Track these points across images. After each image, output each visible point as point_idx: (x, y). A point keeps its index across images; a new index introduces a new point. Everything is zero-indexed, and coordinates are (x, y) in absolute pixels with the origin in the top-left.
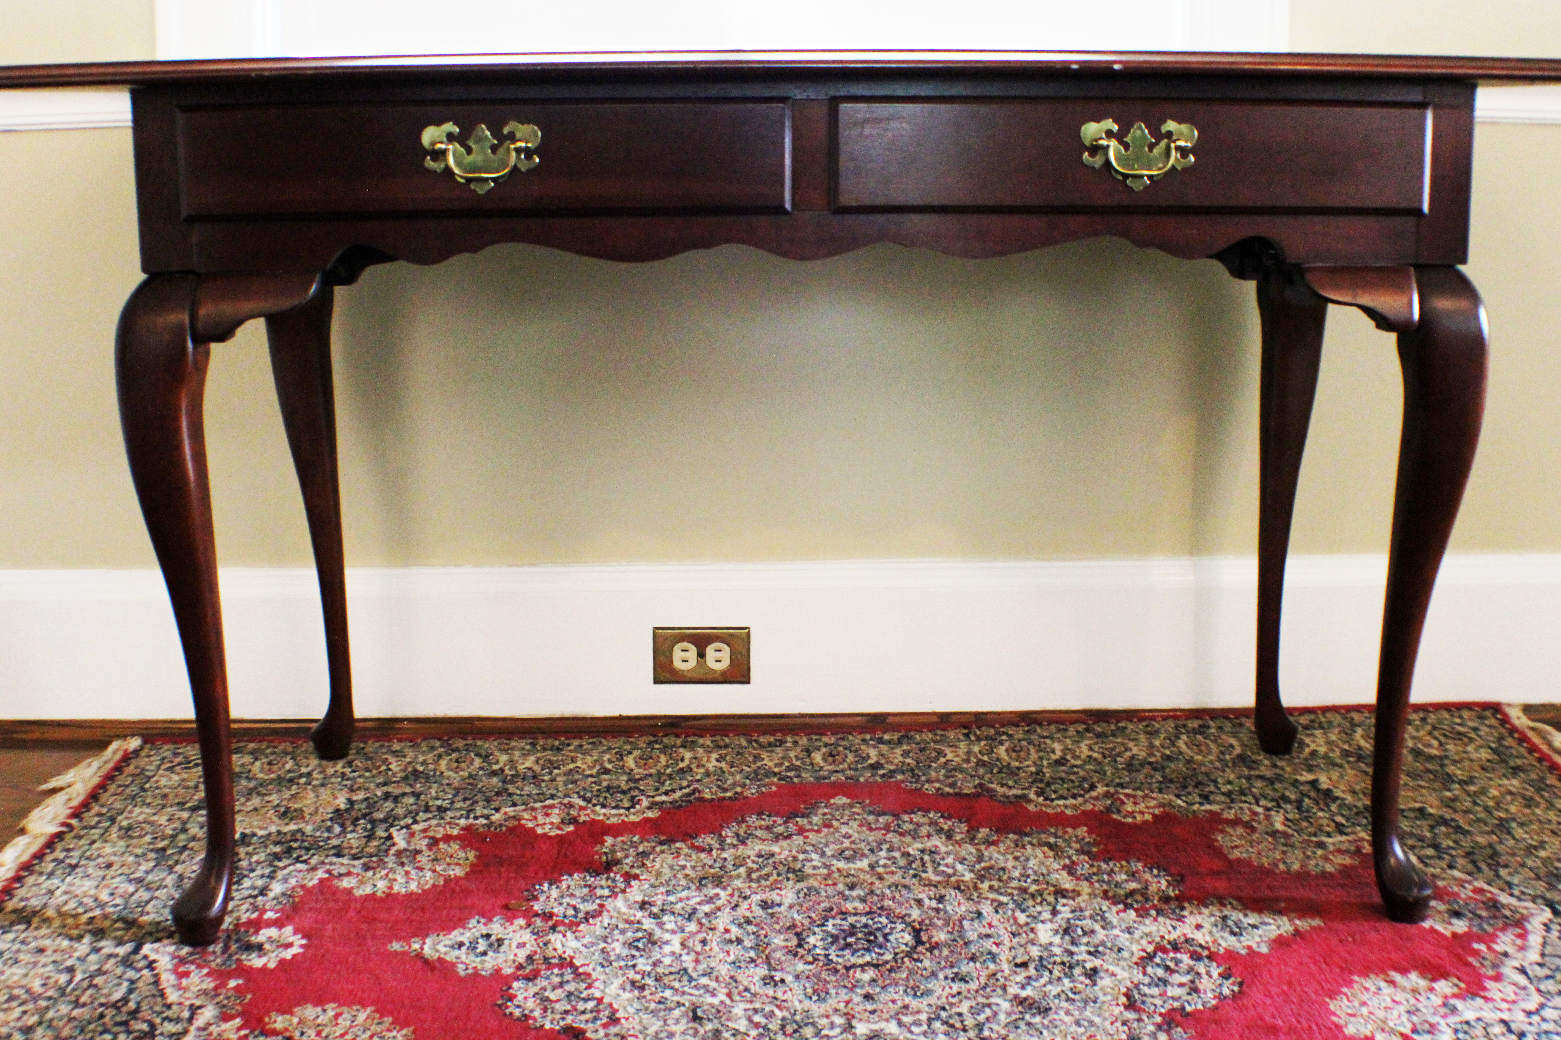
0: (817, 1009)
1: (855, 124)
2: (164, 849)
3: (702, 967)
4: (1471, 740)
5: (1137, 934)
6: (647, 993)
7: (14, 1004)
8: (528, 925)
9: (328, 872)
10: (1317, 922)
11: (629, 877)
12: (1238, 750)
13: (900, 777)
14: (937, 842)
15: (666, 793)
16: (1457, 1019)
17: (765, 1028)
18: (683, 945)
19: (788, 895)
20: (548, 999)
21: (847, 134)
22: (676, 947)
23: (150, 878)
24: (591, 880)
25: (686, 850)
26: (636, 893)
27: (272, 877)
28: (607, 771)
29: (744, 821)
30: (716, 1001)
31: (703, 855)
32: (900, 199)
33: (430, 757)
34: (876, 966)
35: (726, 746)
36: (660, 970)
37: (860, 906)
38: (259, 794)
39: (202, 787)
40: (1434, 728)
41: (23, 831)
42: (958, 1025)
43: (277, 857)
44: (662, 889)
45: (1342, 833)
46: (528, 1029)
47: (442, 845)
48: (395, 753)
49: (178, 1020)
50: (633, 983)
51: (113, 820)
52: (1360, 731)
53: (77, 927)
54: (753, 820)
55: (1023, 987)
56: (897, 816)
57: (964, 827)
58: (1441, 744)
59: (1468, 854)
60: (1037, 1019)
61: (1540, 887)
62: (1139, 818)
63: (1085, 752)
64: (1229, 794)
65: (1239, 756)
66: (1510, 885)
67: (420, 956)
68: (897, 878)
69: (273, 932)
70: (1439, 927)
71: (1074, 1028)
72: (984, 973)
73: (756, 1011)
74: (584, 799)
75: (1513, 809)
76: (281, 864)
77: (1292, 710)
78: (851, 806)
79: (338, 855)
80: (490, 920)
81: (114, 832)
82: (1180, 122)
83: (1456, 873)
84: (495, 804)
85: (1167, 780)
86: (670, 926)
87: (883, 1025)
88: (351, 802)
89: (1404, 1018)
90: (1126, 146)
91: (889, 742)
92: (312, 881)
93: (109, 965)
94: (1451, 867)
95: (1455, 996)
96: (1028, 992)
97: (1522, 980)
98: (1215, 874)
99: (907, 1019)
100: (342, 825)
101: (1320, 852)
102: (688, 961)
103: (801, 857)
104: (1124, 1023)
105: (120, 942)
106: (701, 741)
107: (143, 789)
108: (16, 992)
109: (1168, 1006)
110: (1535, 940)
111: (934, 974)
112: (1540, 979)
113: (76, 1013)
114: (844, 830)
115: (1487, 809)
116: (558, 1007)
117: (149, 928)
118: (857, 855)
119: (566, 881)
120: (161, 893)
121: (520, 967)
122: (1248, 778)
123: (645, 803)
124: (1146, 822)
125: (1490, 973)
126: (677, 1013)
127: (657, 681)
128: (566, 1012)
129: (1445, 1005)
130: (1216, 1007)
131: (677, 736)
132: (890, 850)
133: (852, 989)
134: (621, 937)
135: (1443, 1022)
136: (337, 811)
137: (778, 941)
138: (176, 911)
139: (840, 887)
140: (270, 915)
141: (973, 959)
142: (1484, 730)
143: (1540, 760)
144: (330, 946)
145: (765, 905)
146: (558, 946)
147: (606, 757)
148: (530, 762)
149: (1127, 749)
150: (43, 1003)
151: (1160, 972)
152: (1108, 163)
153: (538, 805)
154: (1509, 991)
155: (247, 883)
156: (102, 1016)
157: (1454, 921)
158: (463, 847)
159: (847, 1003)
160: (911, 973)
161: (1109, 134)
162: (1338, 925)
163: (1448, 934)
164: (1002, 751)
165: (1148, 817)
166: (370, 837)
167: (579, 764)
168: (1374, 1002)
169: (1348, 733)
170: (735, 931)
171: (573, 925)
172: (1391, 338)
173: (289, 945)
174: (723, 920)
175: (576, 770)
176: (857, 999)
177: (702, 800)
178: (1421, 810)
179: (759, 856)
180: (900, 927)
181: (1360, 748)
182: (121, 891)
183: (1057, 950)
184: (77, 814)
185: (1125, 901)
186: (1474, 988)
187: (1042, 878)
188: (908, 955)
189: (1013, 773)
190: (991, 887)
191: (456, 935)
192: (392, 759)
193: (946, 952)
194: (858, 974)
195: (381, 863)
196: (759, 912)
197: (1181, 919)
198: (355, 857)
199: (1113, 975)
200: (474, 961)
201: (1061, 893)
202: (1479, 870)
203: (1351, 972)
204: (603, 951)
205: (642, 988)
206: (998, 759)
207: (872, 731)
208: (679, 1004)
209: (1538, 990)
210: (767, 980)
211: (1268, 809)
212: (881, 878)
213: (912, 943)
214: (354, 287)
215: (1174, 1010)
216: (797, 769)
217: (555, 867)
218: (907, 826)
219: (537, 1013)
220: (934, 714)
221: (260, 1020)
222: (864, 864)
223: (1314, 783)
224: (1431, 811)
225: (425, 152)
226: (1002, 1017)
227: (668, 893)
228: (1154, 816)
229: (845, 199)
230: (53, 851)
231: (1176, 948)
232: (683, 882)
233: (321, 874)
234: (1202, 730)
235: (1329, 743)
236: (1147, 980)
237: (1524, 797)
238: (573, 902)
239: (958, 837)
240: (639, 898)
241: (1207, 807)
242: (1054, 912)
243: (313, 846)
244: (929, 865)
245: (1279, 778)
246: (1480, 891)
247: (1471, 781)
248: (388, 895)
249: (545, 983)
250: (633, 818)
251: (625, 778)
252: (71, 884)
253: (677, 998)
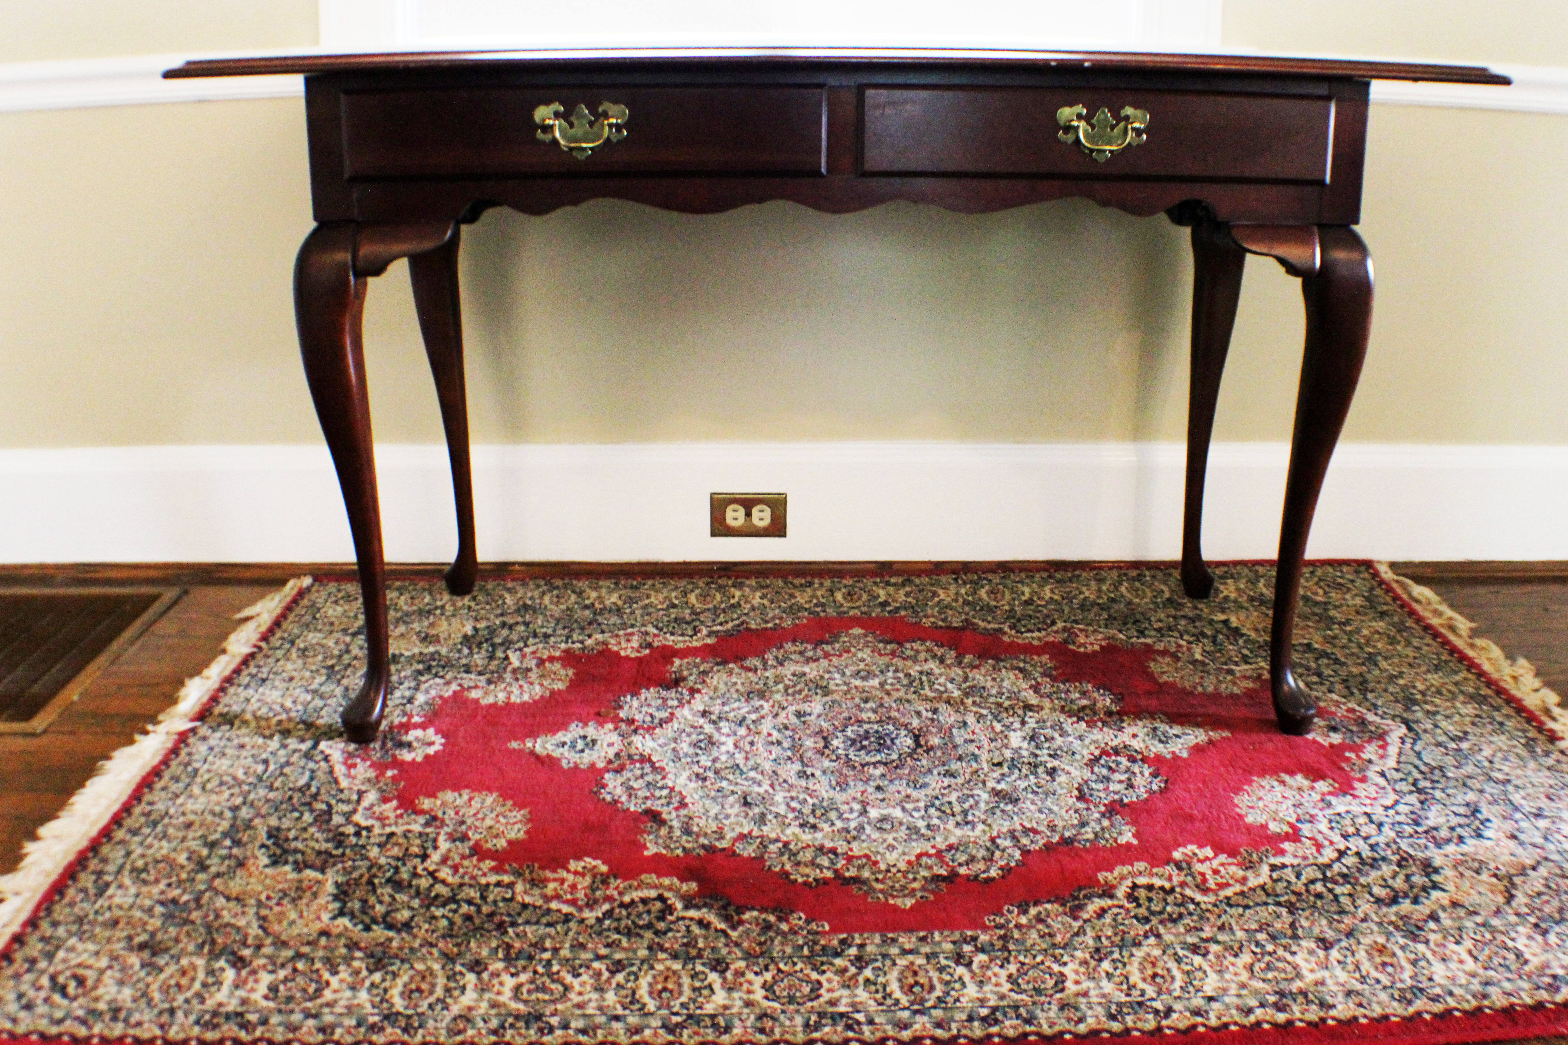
0: (840, 797)
1: (878, 106)
2: (333, 667)
3: (751, 763)
4: (1349, 590)
5: (1087, 741)
6: (708, 783)
7: (224, 788)
8: (616, 729)
9: (460, 685)
10: (1227, 734)
11: (693, 691)
12: (1167, 595)
13: (903, 613)
14: (932, 665)
15: (721, 624)
16: (1331, 812)
17: (800, 812)
18: (736, 746)
19: (816, 706)
20: (632, 788)
21: (872, 114)
22: (730, 747)
23: (323, 689)
24: (664, 693)
25: (737, 670)
26: (699, 703)
27: (417, 689)
28: (674, 606)
29: (782, 647)
30: (761, 790)
31: (750, 674)
32: (913, 166)
33: (536, 593)
34: (886, 764)
35: (767, 587)
36: (718, 765)
37: (873, 716)
38: (405, 623)
39: (362, 617)
40: (1320, 580)
41: (224, 651)
42: (948, 811)
43: (420, 673)
44: (719, 701)
45: (1247, 663)
46: (617, 810)
47: (547, 664)
48: (509, 590)
49: (348, 802)
50: (698, 775)
51: (293, 643)
52: (1262, 581)
53: (269, 727)
54: (789, 646)
55: (998, 782)
56: (901, 644)
57: (953, 653)
58: (1325, 593)
59: (1344, 681)
60: (1009, 807)
61: (1399, 709)
62: (1089, 648)
63: (1048, 595)
64: (1159, 630)
65: (1168, 599)
66: (1375, 706)
67: (532, 753)
68: (901, 694)
69: (419, 733)
70: (1319, 739)
71: (1037, 815)
72: (969, 770)
73: (792, 798)
74: (657, 627)
75: (1380, 645)
76: (423, 679)
77: (1209, 564)
78: (866, 636)
79: (468, 672)
80: (586, 724)
81: (294, 654)
82: (1136, 108)
83: (1335, 697)
84: (587, 632)
85: (1111, 618)
86: (725, 730)
87: (890, 810)
88: (476, 629)
89: (1291, 810)
90: (1093, 127)
91: (895, 584)
92: (448, 693)
93: (295, 758)
94: (1330, 691)
95: (1330, 793)
96: (1002, 786)
97: (1382, 782)
98: (1149, 693)
99: (909, 806)
100: (470, 648)
101: (1229, 678)
102: (739, 758)
103: (827, 676)
104: (1076, 811)
105: (302, 740)
106: (748, 582)
107: (314, 618)
108: (225, 778)
109: (1110, 798)
110: (1393, 750)
111: (930, 771)
112: (1396, 781)
113: (272, 795)
114: (860, 655)
115: (1360, 646)
116: (640, 793)
117: (323, 729)
118: (869, 675)
119: (644, 694)
120: (332, 702)
121: (610, 762)
122: (1175, 618)
123: (705, 631)
124: (1095, 652)
125: (1358, 776)
126: (731, 799)
127: (713, 534)
128: (647, 798)
129: (1322, 800)
130: (1147, 800)
131: (729, 578)
132: (896, 671)
133: (866, 782)
134: (688, 739)
135: (1320, 814)
136: (465, 637)
137: (809, 743)
138: (346, 717)
139: (857, 700)
140: (416, 719)
141: (960, 759)
142: (1359, 583)
143: (1402, 606)
144: (463, 744)
145: (799, 714)
146: (639, 746)
147: (674, 594)
148: (614, 598)
149: (1081, 593)
150: (246, 788)
151: (1105, 772)
152: (1077, 140)
153: (621, 633)
154: (1372, 791)
155: (397, 693)
156: (291, 798)
157: (1332, 734)
158: (564, 666)
159: (863, 793)
160: (912, 769)
161: (1080, 117)
162: (1242, 736)
163: (1326, 744)
164: (983, 593)
165: (1097, 648)
166: (492, 657)
167: (653, 599)
168: (1268, 798)
169: (1253, 582)
170: (776, 735)
171: (650, 729)
172: (1298, 282)
173: (432, 744)
174: (766, 726)
175: (650, 605)
176: (870, 790)
177: (748, 629)
178: (1309, 645)
179: (794, 675)
180: (903, 733)
181: (1262, 594)
182: (301, 699)
183: (1025, 753)
184: (265, 638)
185: (1078, 714)
186: (1345, 788)
187: (1014, 696)
188: (910, 755)
189: (992, 610)
190: (974, 702)
191: (560, 736)
192: (507, 595)
193: (939, 753)
194: (871, 770)
195: (501, 678)
196: (794, 720)
197: (1121, 729)
198: (480, 674)
199: (1068, 773)
200: (574, 757)
201: (1028, 707)
202: (1352, 694)
203: (1251, 773)
204: (674, 750)
205: (705, 779)
206: (980, 599)
207: (882, 576)
208: (733, 793)
209: (1394, 790)
210: (802, 774)
211: (1189, 643)
212: (888, 693)
213: (913, 745)
214: (477, 225)
215: (1114, 801)
216: (823, 605)
217: (635, 683)
218: (909, 653)
219: (624, 799)
220: (930, 562)
221: (412, 802)
222: (875, 682)
223: (1226, 622)
224: (1316, 646)
225: (537, 126)
226: (982, 805)
227: (723, 704)
228: (1102, 647)
229: (869, 166)
230: (248, 667)
231: (1117, 752)
232: (735, 696)
233: (454, 687)
234: (1140, 578)
235: (1238, 590)
236: (1094, 777)
237: (1388, 636)
238: (650, 711)
239: (949, 662)
240: (701, 708)
241: (1142, 640)
242: (1023, 723)
243: (448, 664)
244: (926, 684)
245: (1199, 618)
246: (1353, 711)
247: (1348, 622)
248: (507, 704)
249: (629, 775)
250: (695, 644)
251: (688, 611)
252: (263, 694)
253: (731, 788)
